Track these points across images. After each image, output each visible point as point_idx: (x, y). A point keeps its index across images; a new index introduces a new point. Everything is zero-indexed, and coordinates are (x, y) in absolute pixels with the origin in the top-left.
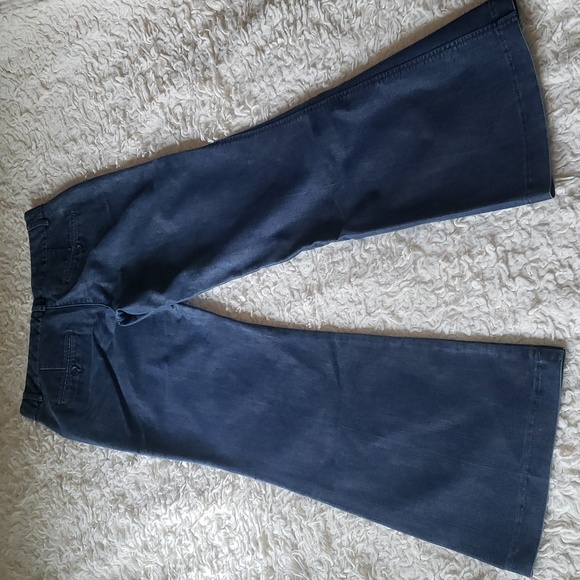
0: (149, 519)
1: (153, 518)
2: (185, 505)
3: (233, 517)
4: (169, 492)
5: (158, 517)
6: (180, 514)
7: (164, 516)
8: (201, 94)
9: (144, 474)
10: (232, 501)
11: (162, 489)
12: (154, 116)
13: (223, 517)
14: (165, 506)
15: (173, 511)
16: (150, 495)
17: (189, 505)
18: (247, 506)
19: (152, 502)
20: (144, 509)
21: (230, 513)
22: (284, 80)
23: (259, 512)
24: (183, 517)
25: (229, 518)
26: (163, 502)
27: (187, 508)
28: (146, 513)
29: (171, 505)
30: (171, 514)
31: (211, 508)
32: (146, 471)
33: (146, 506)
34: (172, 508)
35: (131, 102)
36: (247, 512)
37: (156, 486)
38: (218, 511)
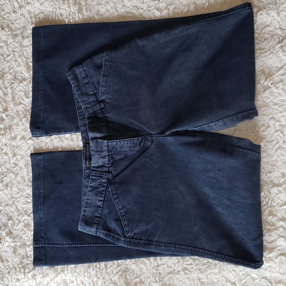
0: (12, 281)
1: (14, 281)
2: (40, 274)
3: (75, 282)
4: (27, 264)
5: (18, 280)
6: (35, 279)
7: (23, 280)
8: (60, 8)
9: (6, 252)
10: (75, 272)
11: (21, 262)
12: (22, 17)
13: (68, 282)
14: (24, 273)
15: (30, 277)
16: (11, 266)
17: (43, 273)
18: (86, 275)
19: (14, 271)
20: (8, 275)
21: (74, 279)
22: (124, 5)
23: (95, 279)
24: (38, 281)
25: (72, 282)
26: (22, 271)
27: (41, 275)
28: (9, 277)
29: (29, 273)
30: (29, 279)
31: (60, 276)
32: (8, 250)
33: (9, 273)
34: (30, 275)
35: (4, 7)
36: (86, 279)
37: (17, 260)
38: (64, 277)
